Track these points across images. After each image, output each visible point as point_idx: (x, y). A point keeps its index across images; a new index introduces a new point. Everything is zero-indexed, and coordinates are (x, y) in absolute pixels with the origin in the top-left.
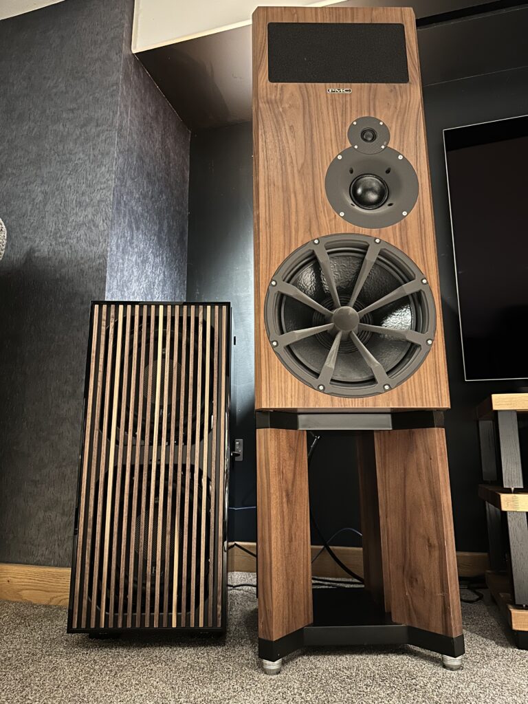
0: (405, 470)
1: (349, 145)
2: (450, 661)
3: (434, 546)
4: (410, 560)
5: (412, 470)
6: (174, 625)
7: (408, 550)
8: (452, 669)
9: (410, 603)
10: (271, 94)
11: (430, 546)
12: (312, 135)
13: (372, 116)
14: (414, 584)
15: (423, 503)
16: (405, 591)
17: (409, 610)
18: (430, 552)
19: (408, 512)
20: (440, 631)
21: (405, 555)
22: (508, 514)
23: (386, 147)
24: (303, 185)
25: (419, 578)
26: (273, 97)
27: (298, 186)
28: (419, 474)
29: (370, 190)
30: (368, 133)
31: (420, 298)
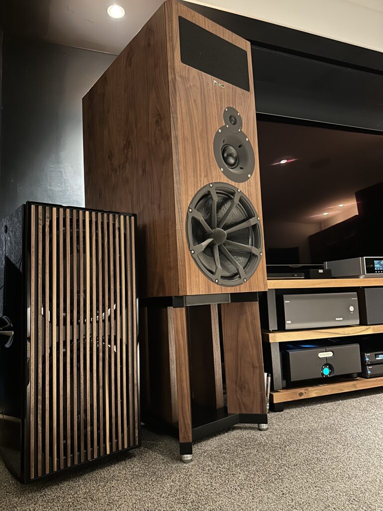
0: (238, 325)
1: (224, 124)
2: (264, 426)
3: (257, 367)
4: (241, 377)
5: (243, 325)
6: (108, 452)
7: (239, 372)
8: (265, 430)
9: (240, 401)
10: (183, 72)
11: (254, 367)
12: (206, 110)
13: (234, 107)
14: (244, 390)
15: (250, 344)
16: (237, 395)
17: (240, 404)
18: (253, 370)
19: (239, 350)
20: (259, 412)
21: (237, 373)
22: (271, 344)
23: (241, 131)
24: (202, 145)
25: (246, 386)
26: (184, 75)
27: (200, 145)
28: (247, 328)
29: (230, 155)
30: (232, 118)
31: (255, 227)
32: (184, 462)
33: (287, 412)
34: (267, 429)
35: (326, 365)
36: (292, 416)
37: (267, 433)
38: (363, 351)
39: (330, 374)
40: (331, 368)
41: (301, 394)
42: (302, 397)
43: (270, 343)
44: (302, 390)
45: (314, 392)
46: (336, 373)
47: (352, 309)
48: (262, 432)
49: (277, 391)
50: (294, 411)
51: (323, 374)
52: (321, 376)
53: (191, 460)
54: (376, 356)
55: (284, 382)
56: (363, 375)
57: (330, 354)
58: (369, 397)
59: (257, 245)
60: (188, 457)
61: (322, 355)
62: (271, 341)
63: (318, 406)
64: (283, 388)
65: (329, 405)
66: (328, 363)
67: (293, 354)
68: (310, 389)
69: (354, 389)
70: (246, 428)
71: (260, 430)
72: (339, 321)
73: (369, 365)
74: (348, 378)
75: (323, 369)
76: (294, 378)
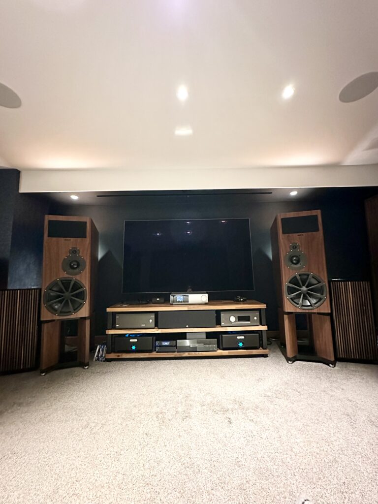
1: (69, 255)
10: (48, 241)
23: (79, 255)
29: (74, 264)
35: (133, 345)
39: (135, 349)
40: (136, 346)
41: (119, 356)
44: (120, 354)
46: (139, 349)
47: (151, 321)
52: (130, 349)
54: (163, 343)
57: (136, 340)
61: (131, 340)
62: (107, 333)
64: (111, 353)
68: (124, 354)
72: (143, 326)
73: (158, 347)
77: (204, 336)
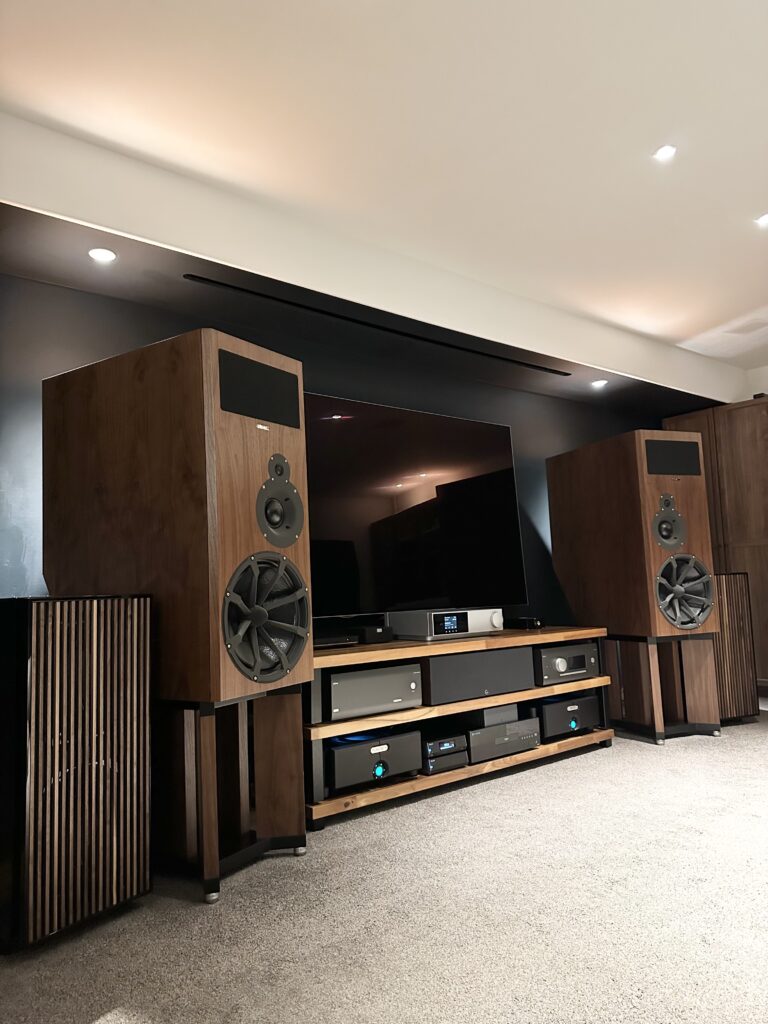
1: (269, 477)
2: (301, 850)
3: (295, 777)
4: (275, 791)
6: (115, 902)
7: (273, 785)
8: (303, 855)
9: (273, 821)
10: (222, 422)
11: (292, 777)
12: (248, 464)
13: (281, 453)
14: (277, 807)
16: (269, 814)
17: (272, 826)
18: (291, 781)
20: (294, 834)
22: (313, 742)
23: (288, 482)
26: (224, 425)
27: (240, 510)
28: (286, 729)
29: (275, 512)
30: (279, 468)
31: (302, 601)
32: (209, 903)
33: (329, 831)
34: (305, 853)
35: (378, 764)
36: (335, 833)
37: (305, 858)
38: (425, 740)
39: (383, 774)
40: (385, 766)
41: (347, 805)
42: (349, 808)
43: (311, 742)
44: (348, 799)
45: (362, 800)
46: (392, 772)
47: (413, 686)
48: (299, 858)
49: (317, 804)
50: (338, 828)
51: (375, 775)
52: (372, 778)
53: (217, 900)
54: (441, 744)
55: (327, 790)
56: (424, 772)
57: (384, 748)
58: (429, 800)
59: (303, 624)
60: (214, 896)
61: (374, 750)
62: (312, 738)
63: (367, 819)
64: (325, 799)
65: (380, 816)
66: (381, 760)
67: (339, 753)
68: (359, 796)
69: (412, 792)
70: (278, 856)
71: (296, 855)
72: (397, 702)
73: (431, 758)
74: (406, 777)
75: (375, 768)
76: (339, 784)
77: (514, 713)
